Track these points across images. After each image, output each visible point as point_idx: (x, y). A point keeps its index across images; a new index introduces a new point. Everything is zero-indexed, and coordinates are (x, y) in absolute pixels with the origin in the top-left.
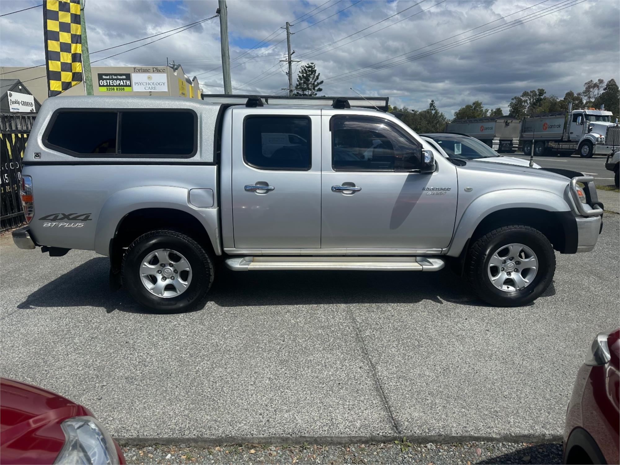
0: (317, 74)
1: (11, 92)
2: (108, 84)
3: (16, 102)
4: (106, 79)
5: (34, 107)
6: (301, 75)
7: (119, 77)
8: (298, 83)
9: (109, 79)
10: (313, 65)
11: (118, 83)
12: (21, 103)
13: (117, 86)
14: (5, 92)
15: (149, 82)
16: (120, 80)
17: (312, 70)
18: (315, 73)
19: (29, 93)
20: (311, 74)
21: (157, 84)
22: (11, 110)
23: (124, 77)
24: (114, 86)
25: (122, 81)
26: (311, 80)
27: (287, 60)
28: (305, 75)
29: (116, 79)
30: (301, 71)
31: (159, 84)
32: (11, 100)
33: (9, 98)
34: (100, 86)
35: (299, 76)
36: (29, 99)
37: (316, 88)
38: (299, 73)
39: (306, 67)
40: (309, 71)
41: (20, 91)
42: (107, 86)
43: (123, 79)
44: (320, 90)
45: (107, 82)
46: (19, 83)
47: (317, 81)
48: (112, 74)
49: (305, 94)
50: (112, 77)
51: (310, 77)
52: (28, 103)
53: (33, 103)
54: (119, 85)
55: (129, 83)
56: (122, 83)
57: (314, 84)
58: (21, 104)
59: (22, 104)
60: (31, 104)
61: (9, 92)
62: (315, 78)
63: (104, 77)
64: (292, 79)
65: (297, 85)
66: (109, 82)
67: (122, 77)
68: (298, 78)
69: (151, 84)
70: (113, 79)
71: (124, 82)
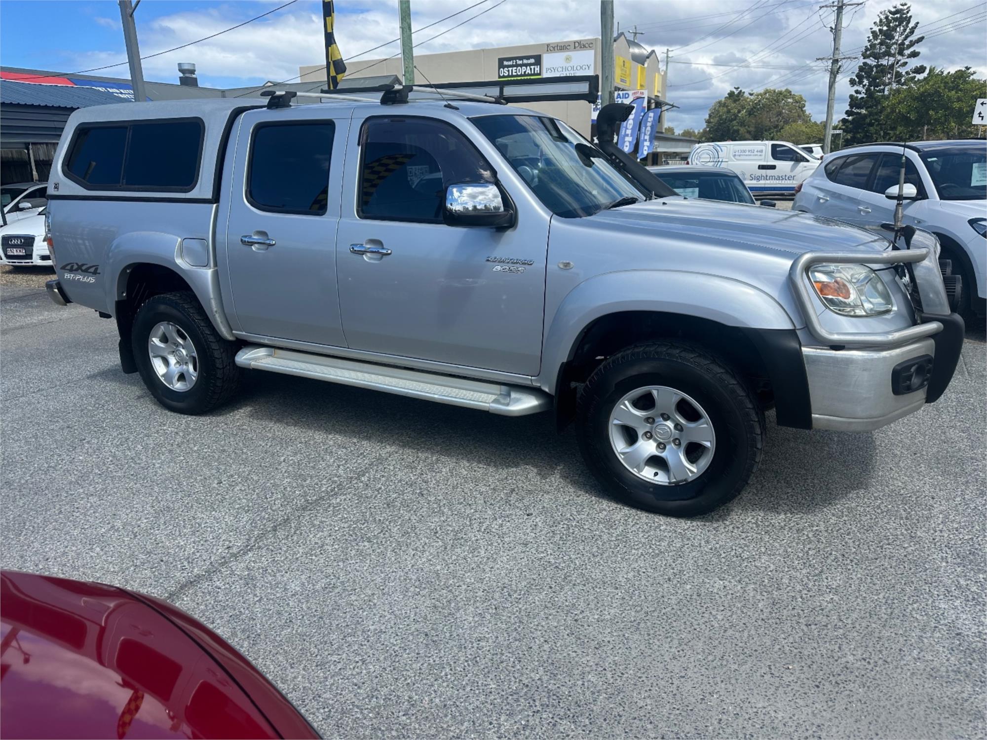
0: (911, 25)
2: (510, 74)
4: (508, 66)
6: (876, 29)
7: (525, 61)
8: (868, 44)
9: (512, 66)
10: (905, 7)
11: (523, 71)
13: (522, 76)
15: (568, 65)
16: (526, 65)
17: (901, 16)
18: (909, 22)
20: (897, 26)
21: (579, 68)
23: (532, 61)
24: (518, 76)
25: (528, 67)
26: (896, 38)
27: (836, 4)
28: (885, 28)
29: (521, 66)
30: (878, 21)
31: (581, 68)
34: (500, 77)
35: (873, 33)
37: (907, 52)
38: (873, 26)
39: (890, 12)
40: (895, 20)
43: (530, 65)
44: (915, 55)
45: (508, 71)
47: (909, 39)
48: (521, 58)
49: (882, 64)
50: (517, 62)
51: (896, 32)
54: (525, 75)
55: (538, 68)
56: (528, 71)
57: (903, 44)
62: (908, 30)
63: (506, 63)
64: (840, 39)
65: (867, 49)
66: (512, 70)
67: (528, 62)
68: (871, 35)
69: (570, 68)
70: (517, 66)
71: (531, 69)
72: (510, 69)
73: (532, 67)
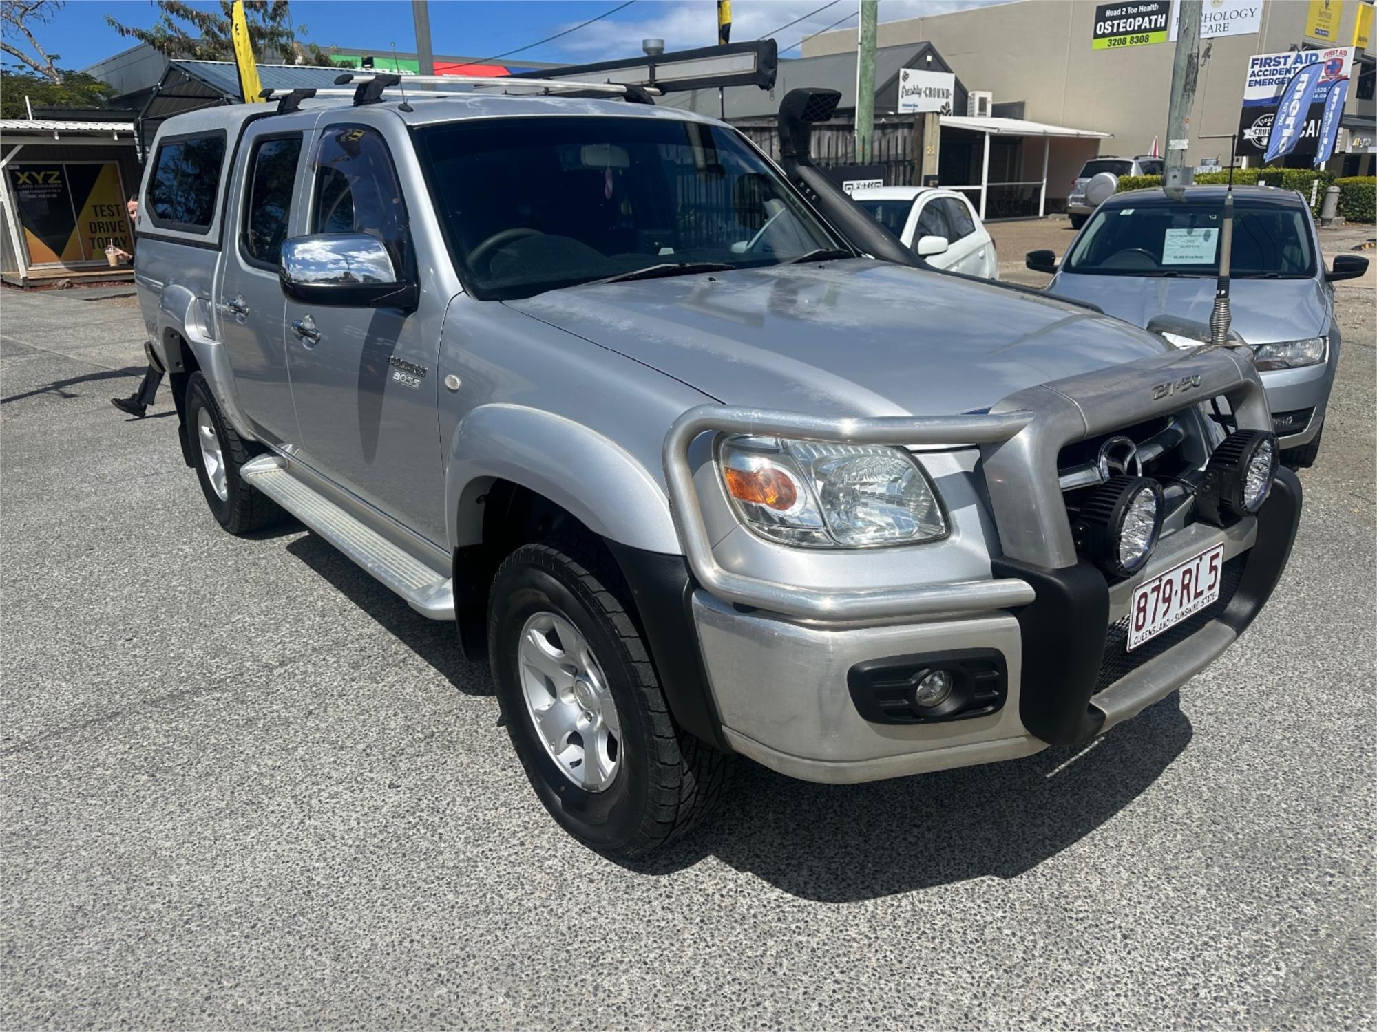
1: (908, 71)
2: (1115, 30)
3: (916, 91)
4: (1112, 18)
5: (951, 100)
7: (1143, 9)
9: (1119, 18)
11: (1137, 24)
12: (925, 92)
13: (1133, 32)
14: (894, 72)
15: (1215, 11)
16: (1143, 15)
19: (946, 69)
21: (1234, 15)
22: (901, 110)
23: (1155, 7)
24: (1127, 33)
25: (1146, 19)
29: (1134, 16)
31: (1239, 14)
32: (904, 88)
33: (902, 83)
34: (1096, 36)
36: (945, 81)
41: (929, 67)
42: (1112, 34)
43: (1150, 14)
45: (1112, 26)
46: (929, 49)
48: (1126, 5)
50: (1127, 10)
52: (939, 90)
53: (952, 91)
54: (1140, 30)
55: (1163, 20)
56: (1146, 24)
58: (923, 95)
59: (926, 95)
60: (945, 94)
61: (902, 71)
63: (1109, 13)
66: (1118, 25)
67: (1149, 9)
69: (1218, 16)
70: (1127, 16)
71: (1150, 21)
72: (1116, 22)
73: (1153, 18)
